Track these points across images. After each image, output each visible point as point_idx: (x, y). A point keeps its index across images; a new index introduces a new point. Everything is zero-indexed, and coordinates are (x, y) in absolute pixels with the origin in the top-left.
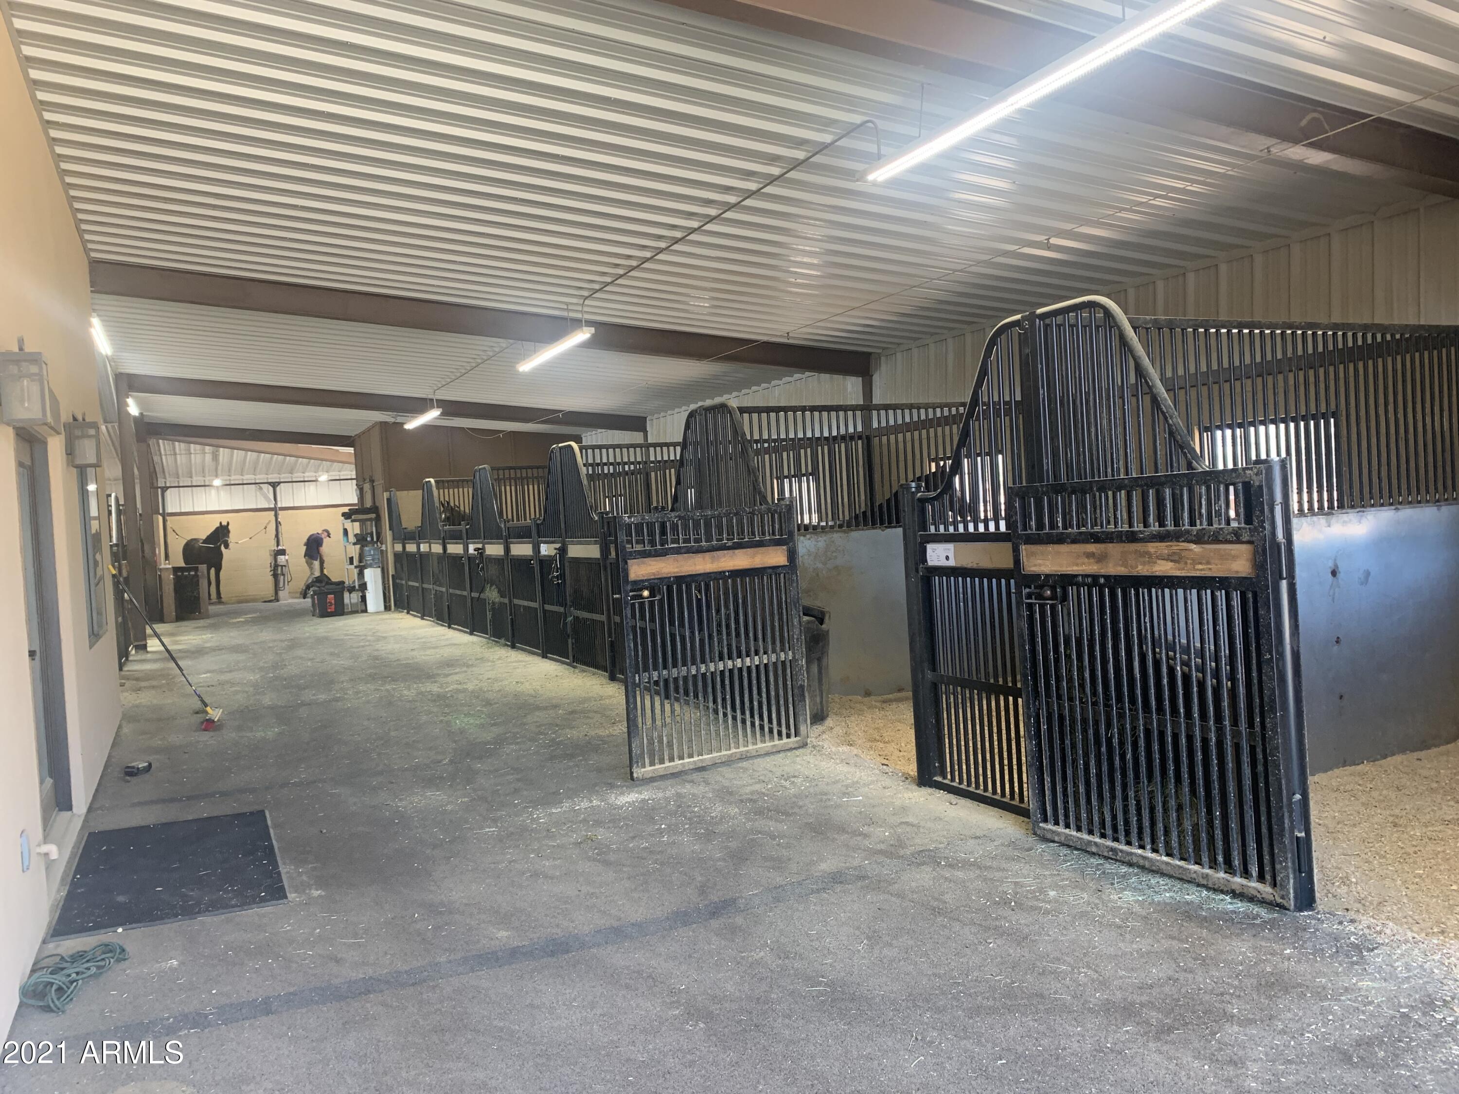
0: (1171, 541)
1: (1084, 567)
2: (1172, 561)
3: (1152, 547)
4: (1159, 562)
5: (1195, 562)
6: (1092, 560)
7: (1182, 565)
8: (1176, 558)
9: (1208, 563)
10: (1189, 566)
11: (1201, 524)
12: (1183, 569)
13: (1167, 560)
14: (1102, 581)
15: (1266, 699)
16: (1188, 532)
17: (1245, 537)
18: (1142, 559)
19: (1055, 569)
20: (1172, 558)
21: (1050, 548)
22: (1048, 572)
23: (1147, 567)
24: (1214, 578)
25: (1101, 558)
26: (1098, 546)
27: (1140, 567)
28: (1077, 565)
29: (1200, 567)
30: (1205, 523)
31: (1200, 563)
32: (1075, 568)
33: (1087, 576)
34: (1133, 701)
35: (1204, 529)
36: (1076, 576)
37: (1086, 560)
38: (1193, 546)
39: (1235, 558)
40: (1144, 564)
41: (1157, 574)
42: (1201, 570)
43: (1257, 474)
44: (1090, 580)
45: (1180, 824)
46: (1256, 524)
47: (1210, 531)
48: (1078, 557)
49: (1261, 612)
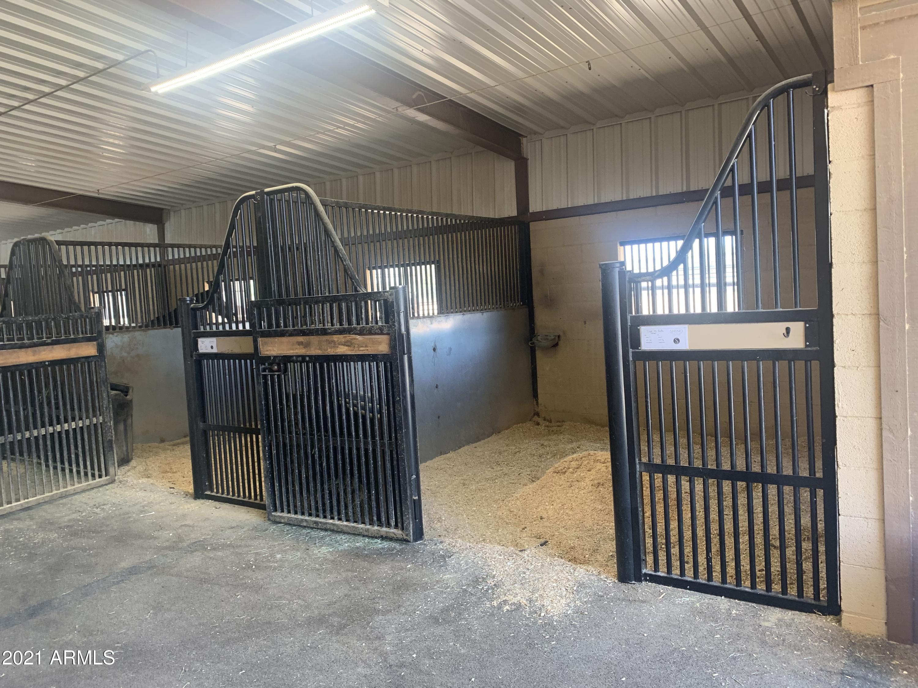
0: (346, 334)
1: (297, 351)
2: (347, 346)
3: (336, 338)
4: (340, 346)
5: (359, 346)
6: (301, 347)
7: (352, 348)
8: (349, 344)
9: (366, 346)
10: (356, 349)
11: (362, 324)
12: (353, 350)
13: (344, 345)
14: (307, 359)
15: (397, 423)
16: (355, 328)
17: (385, 331)
18: (330, 345)
19: (280, 352)
20: (346, 344)
21: (276, 339)
22: (275, 355)
23: (333, 350)
24: (369, 355)
25: (307, 345)
26: (305, 337)
27: (329, 350)
28: (293, 350)
29: (362, 349)
30: (364, 323)
31: (362, 347)
32: (292, 352)
33: (299, 356)
34: (326, 430)
35: (363, 327)
36: (292, 356)
37: (298, 347)
38: (358, 337)
39: (380, 343)
40: (331, 348)
41: (339, 353)
42: (363, 350)
43: (390, 295)
44: (300, 358)
45: (353, 500)
46: (391, 323)
47: (366, 328)
48: (293, 345)
49: (394, 374)
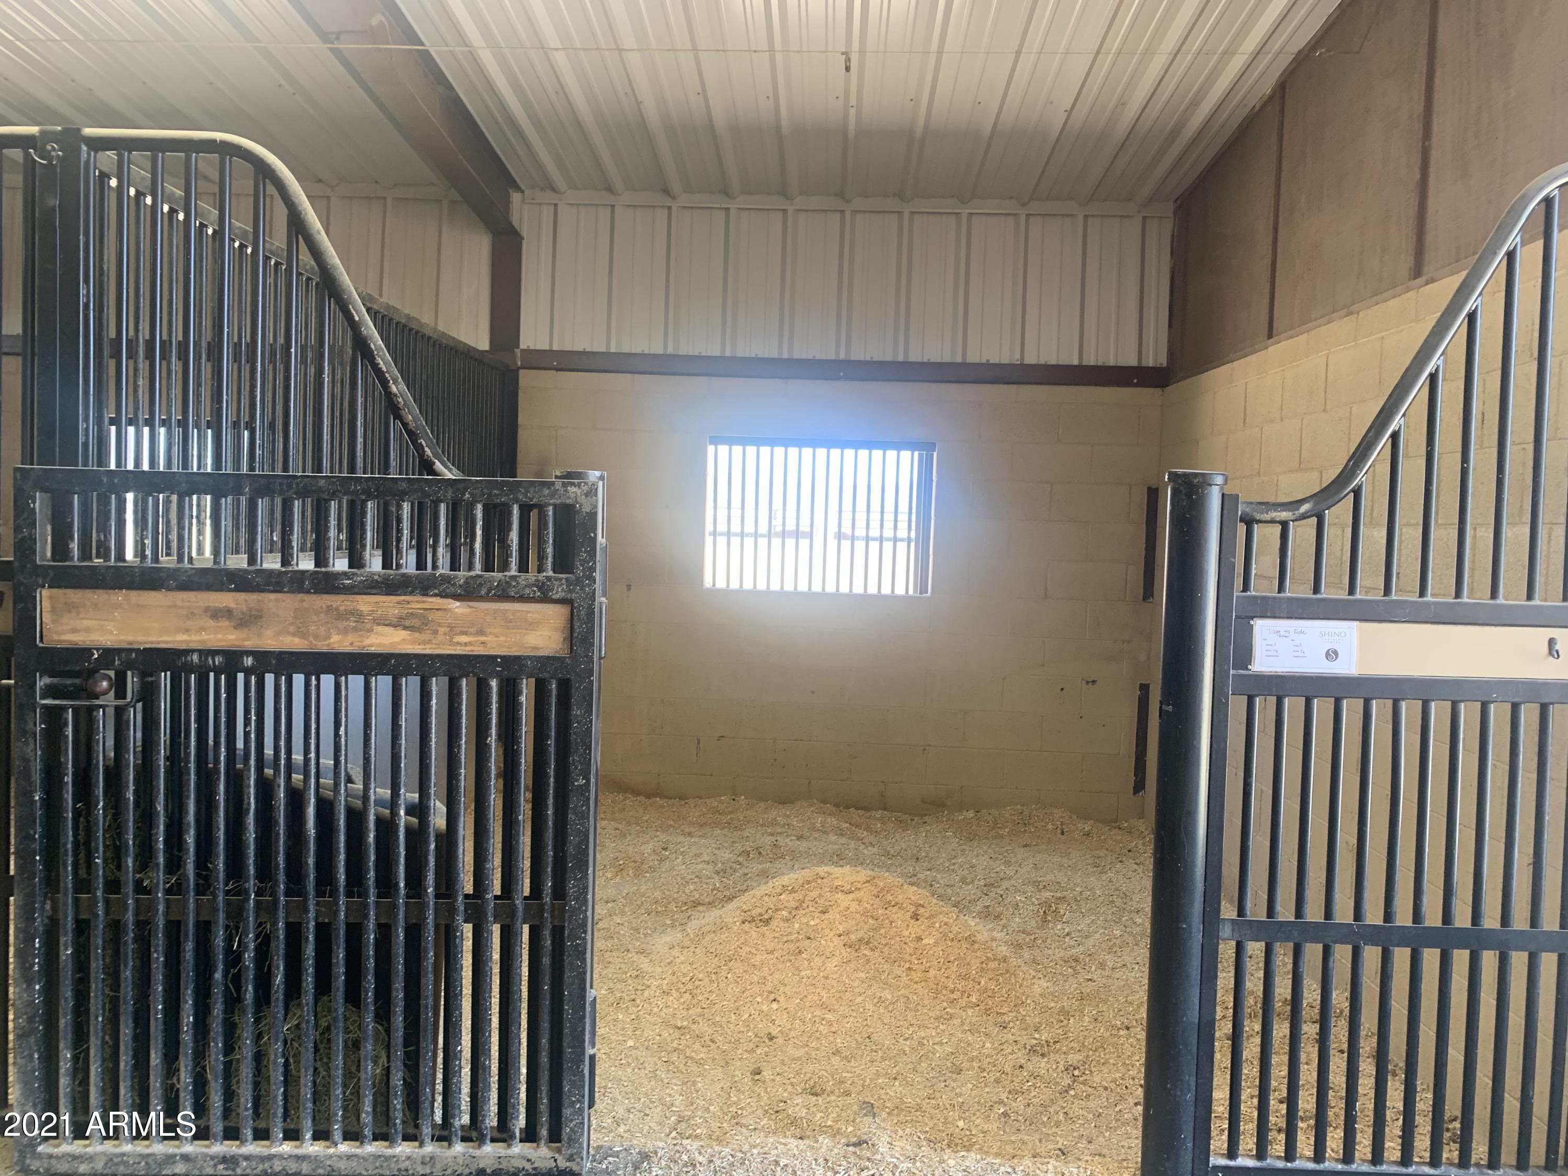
0: (411, 593)
1: (204, 636)
2: (405, 628)
3: (365, 603)
4: (380, 629)
5: (452, 630)
6: (225, 623)
7: (426, 636)
8: (416, 622)
9: (480, 632)
10: (440, 638)
11: (471, 567)
12: (429, 642)
13: (395, 626)
14: (249, 661)
15: (571, 850)
16: (446, 579)
17: (559, 592)
18: (342, 624)
19: (131, 638)
20: (407, 623)
21: (119, 596)
22: (109, 644)
23: (351, 638)
24: (493, 658)
25: (245, 621)
26: (242, 596)
27: (335, 638)
28: (187, 631)
29: (463, 639)
30: (478, 565)
31: (465, 633)
32: (181, 637)
33: (214, 653)
35: (478, 576)
36: (187, 652)
37: (211, 623)
38: (454, 605)
39: (533, 625)
40: (345, 632)
41: (373, 650)
42: (466, 644)
43: (587, 495)
44: (218, 660)
46: (579, 572)
47: (491, 581)
48: (192, 615)
49: (576, 712)
